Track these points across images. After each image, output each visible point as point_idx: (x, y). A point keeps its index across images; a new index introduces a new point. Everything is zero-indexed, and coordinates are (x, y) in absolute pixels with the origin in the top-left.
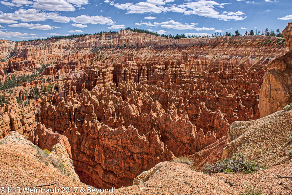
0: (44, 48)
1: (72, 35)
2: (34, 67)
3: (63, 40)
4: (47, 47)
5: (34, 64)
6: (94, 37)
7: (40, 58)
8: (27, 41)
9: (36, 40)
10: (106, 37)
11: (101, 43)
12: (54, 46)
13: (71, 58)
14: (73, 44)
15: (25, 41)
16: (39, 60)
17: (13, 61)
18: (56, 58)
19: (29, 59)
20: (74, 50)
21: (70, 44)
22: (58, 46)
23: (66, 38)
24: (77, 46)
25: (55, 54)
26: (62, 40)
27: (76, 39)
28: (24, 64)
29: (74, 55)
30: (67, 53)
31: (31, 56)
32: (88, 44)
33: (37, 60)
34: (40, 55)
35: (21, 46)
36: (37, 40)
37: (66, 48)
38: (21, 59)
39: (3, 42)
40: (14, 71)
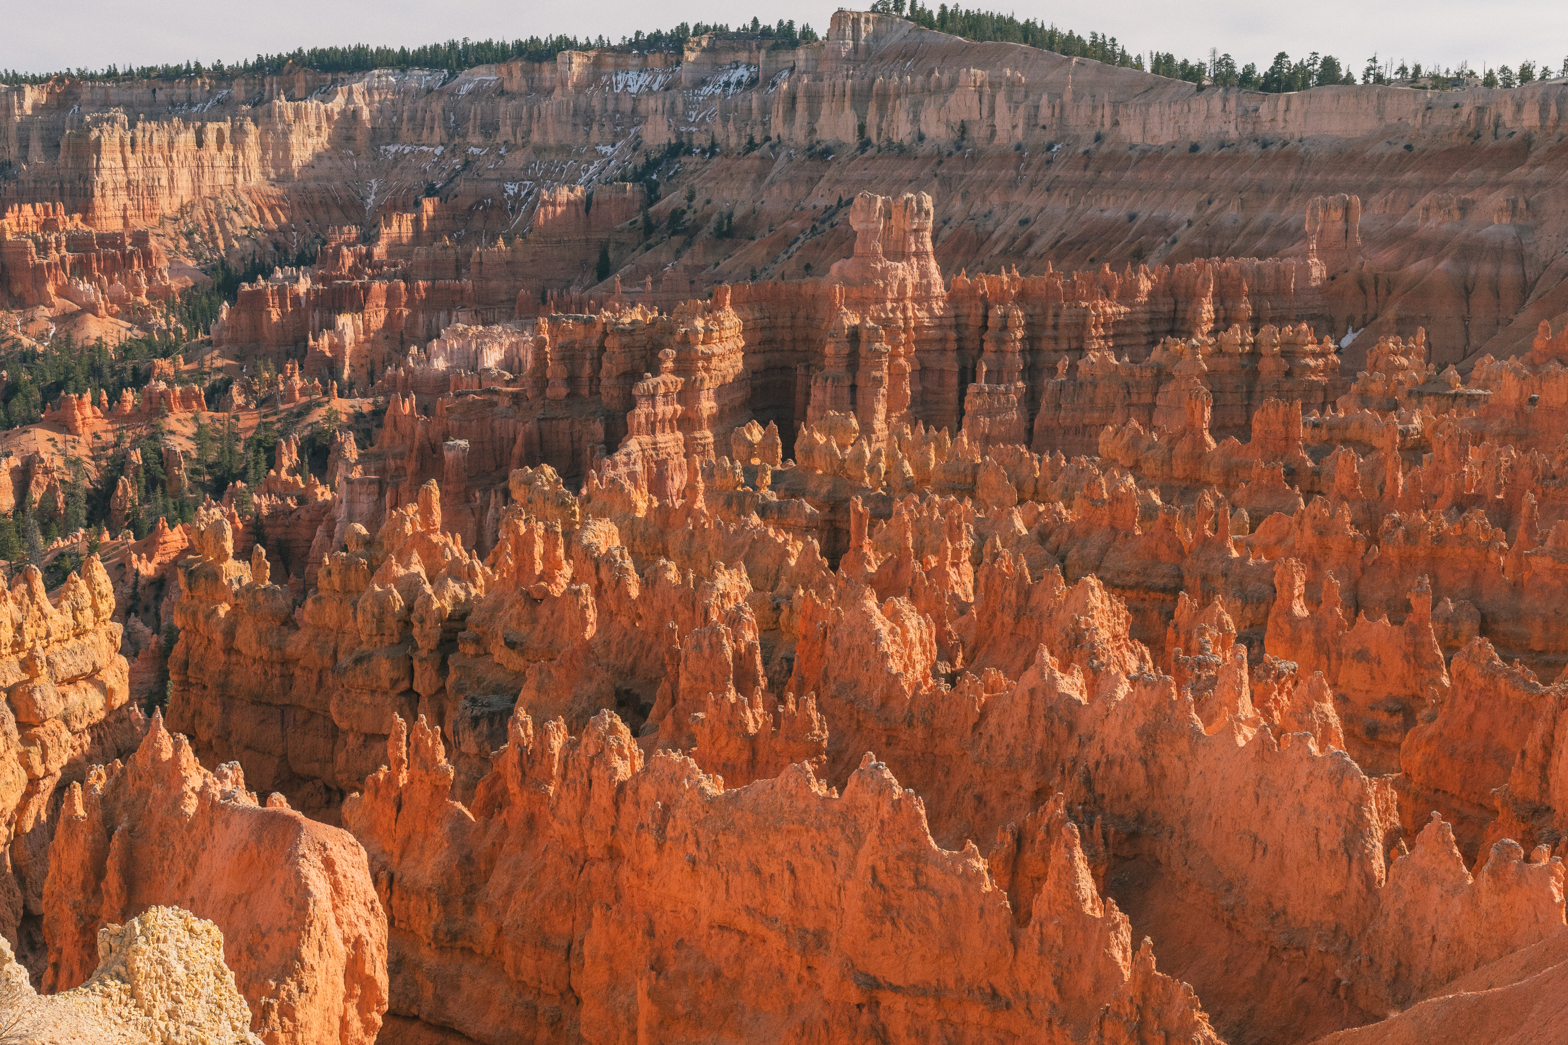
3: (385, 76)
5: (147, 257)
16: (186, 225)
19: (111, 214)
23: (405, 62)
26: (369, 80)
27: (485, 74)
28: (64, 251)
38: (47, 214)
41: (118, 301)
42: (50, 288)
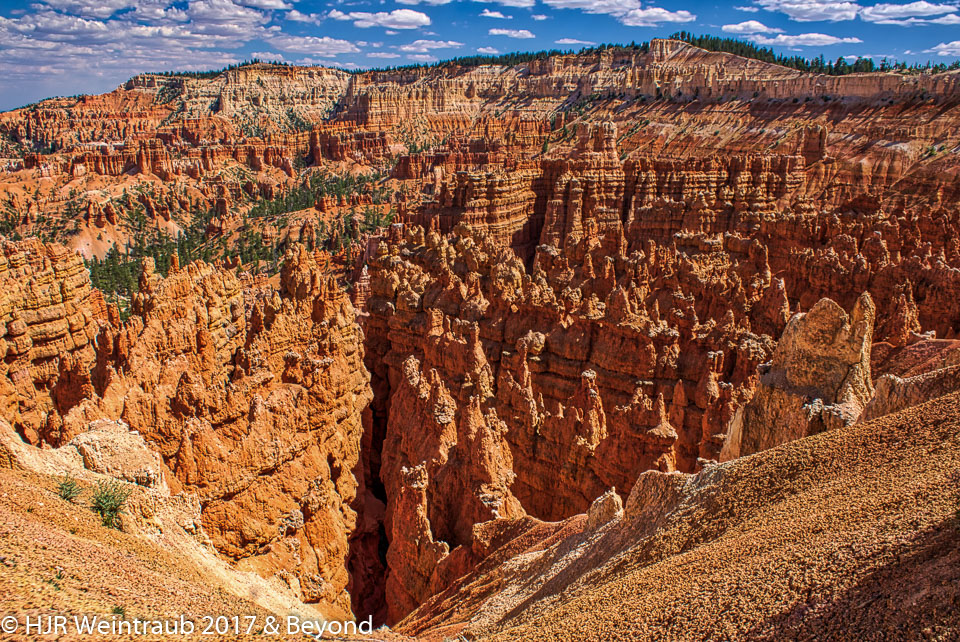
0: (421, 94)
1: (513, 54)
2: (384, 151)
3: (484, 69)
4: (429, 90)
5: (384, 142)
6: (575, 64)
7: (407, 124)
8: (382, 71)
9: (405, 68)
10: (615, 62)
11: (595, 82)
12: (454, 88)
13: (495, 129)
14: (511, 82)
15: (378, 71)
16: (402, 128)
17: (323, 131)
18: (453, 126)
19: (375, 125)
20: (514, 103)
21: (502, 81)
22: (466, 87)
23: (492, 61)
24: (521, 89)
25: (452, 113)
26: (478, 70)
27: (523, 67)
28: (353, 140)
29: (508, 120)
30: (490, 110)
31: (379, 118)
32: (554, 85)
33: (396, 130)
34: (407, 116)
35: (364, 87)
36: (411, 68)
37: (489, 96)
38: (349, 126)
39: (319, 74)
40: (323, 160)
41: (370, 159)
42: (345, 154)
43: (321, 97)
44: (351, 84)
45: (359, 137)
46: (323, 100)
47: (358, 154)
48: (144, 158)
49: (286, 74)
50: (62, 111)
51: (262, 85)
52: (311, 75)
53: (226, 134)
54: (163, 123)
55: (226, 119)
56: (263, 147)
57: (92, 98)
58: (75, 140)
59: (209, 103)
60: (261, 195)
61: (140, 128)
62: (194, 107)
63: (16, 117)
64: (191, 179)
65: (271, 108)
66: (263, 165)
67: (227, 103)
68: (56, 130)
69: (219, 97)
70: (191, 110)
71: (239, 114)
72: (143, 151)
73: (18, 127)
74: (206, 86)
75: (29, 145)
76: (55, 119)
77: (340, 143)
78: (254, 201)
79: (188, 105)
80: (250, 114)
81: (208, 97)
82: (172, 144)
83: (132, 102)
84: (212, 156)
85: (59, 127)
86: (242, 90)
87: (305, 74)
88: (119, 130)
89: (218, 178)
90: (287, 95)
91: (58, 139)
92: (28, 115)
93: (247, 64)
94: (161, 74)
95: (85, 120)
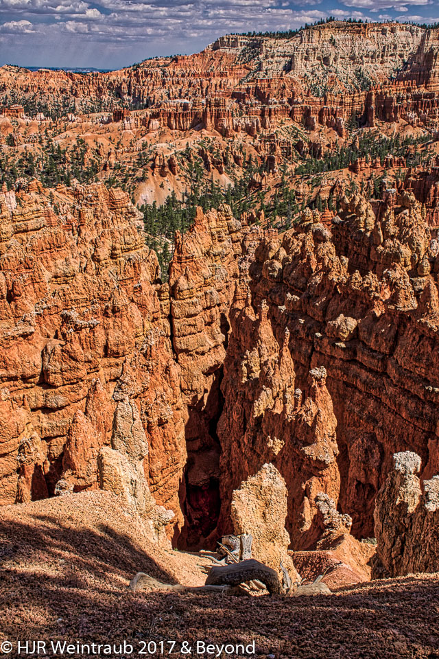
19: (436, 84)
28: (410, 101)
38: (409, 85)
39: (393, 31)
40: (375, 121)
41: (424, 120)
42: (399, 116)
43: (391, 55)
44: (423, 40)
45: (417, 97)
46: (393, 59)
47: (411, 115)
48: (209, 115)
49: (359, 32)
50: (158, 70)
51: (333, 44)
52: (384, 32)
53: (294, 94)
54: (240, 82)
55: (296, 78)
56: (318, 108)
57: (183, 59)
58: (165, 97)
59: (283, 64)
60: (310, 154)
61: (220, 86)
62: (270, 67)
63: (122, 76)
64: (248, 136)
65: (340, 68)
66: (317, 125)
67: (299, 63)
68: (151, 87)
69: (292, 57)
70: (266, 70)
71: (309, 74)
72: (208, 109)
73: (121, 84)
74: (283, 46)
75: (129, 101)
76: (152, 77)
77: (395, 104)
78: (303, 159)
79: (264, 64)
80: (319, 74)
81: (283, 57)
82: (244, 103)
83: (217, 62)
84: (270, 115)
85: (154, 85)
86: (314, 49)
87: (378, 31)
88: (202, 88)
89: (272, 136)
90: (357, 54)
91: (152, 96)
92: (130, 74)
93: (322, 23)
94: (244, 35)
95: (175, 79)
